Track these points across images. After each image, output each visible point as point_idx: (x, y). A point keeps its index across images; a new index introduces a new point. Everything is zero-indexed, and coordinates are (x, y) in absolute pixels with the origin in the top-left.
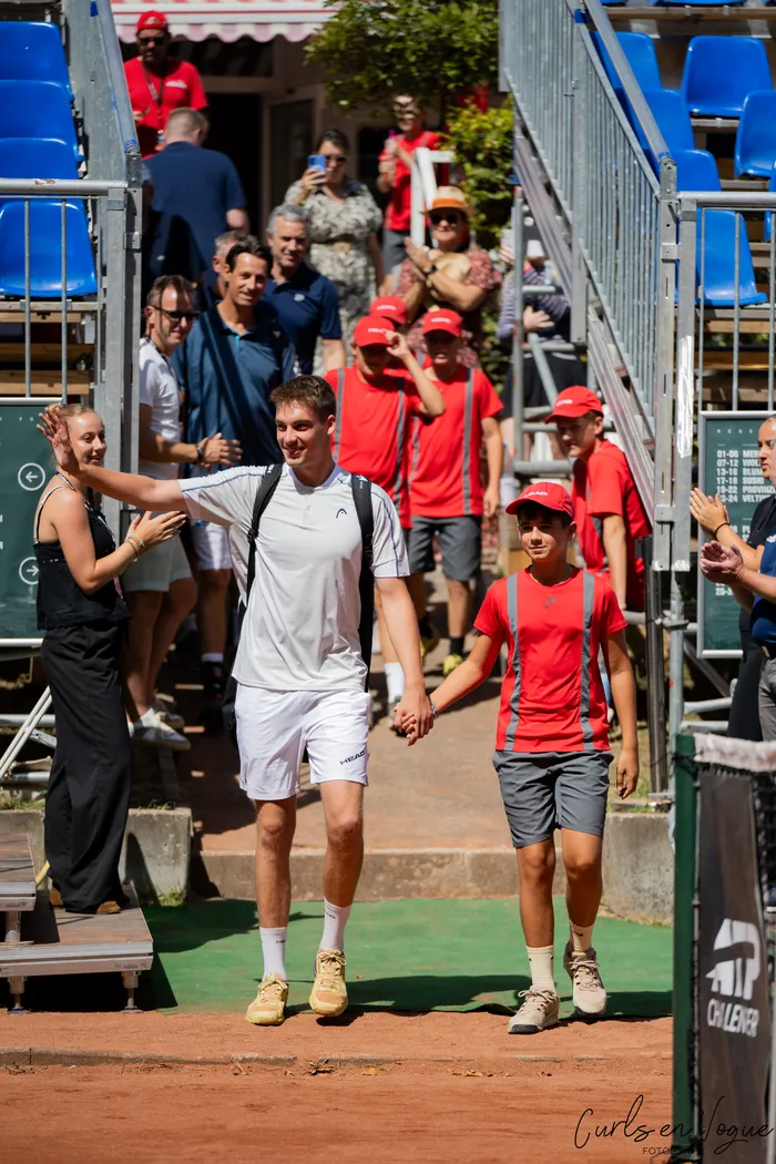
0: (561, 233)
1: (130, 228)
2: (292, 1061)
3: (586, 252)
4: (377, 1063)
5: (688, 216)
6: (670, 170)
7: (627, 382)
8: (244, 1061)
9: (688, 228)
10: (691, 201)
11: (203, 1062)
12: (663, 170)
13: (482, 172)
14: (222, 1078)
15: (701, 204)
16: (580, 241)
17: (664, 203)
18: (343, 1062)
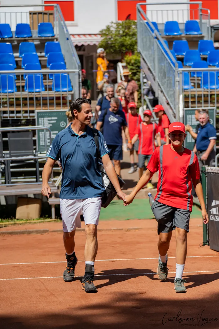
0: (152, 77)
1: (79, 78)
2: (122, 229)
3: (158, 80)
4: (138, 229)
5: (181, 73)
6: (177, 65)
7: (168, 104)
8: (114, 229)
9: (181, 75)
10: (181, 70)
11: (106, 230)
12: (176, 65)
13: (131, 67)
14: (110, 233)
15: (183, 71)
16: (157, 79)
17: (176, 71)
18: (132, 229)
